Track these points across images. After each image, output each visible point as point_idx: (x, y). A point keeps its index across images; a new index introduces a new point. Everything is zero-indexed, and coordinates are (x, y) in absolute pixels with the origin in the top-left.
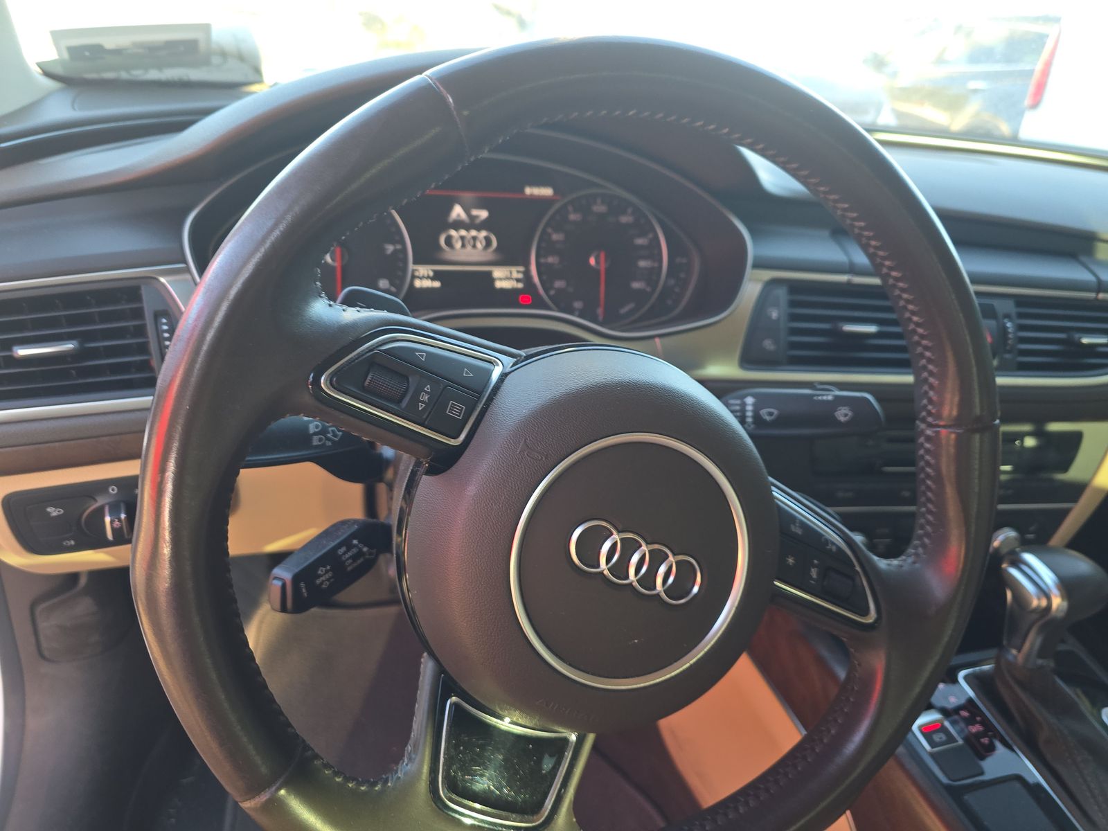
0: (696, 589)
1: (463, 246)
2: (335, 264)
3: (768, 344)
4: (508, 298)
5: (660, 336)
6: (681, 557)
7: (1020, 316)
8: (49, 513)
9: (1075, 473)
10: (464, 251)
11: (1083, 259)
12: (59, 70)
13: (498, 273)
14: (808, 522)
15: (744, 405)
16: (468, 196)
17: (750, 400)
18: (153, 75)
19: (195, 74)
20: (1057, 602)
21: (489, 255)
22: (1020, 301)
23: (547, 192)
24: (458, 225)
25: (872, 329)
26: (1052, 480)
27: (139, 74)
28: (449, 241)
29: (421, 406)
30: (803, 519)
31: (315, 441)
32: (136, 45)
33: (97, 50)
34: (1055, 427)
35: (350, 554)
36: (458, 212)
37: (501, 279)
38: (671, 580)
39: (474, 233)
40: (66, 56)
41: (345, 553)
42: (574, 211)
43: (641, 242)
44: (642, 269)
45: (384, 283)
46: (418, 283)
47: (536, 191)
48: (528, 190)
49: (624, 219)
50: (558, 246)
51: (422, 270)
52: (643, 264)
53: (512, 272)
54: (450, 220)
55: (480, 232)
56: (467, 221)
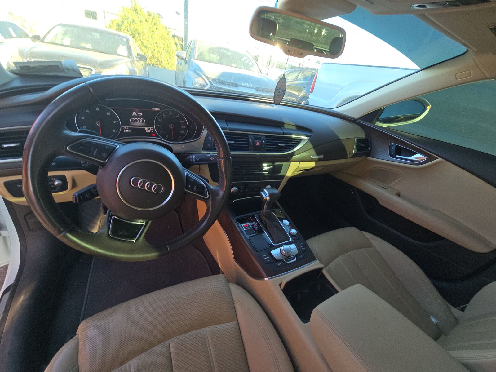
0: (162, 191)
1: (136, 122)
2: (99, 126)
3: (209, 145)
4: (150, 134)
5: (183, 143)
6: (157, 184)
7: (266, 140)
8: (18, 187)
9: (282, 173)
10: (136, 123)
11: (281, 128)
12: (18, 72)
13: (146, 128)
14: (194, 179)
15: (193, 157)
16: (137, 110)
17: (194, 156)
18: (47, 74)
19: (60, 74)
20: (268, 198)
21: (143, 124)
22: (266, 136)
23: (159, 109)
24: (135, 117)
25: (233, 142)
26: (277, 175)
27: (42, 73)
28: (132, 120)
29: (95, 154)
30: (194, 178)
31: (83, 165)
32: (39, 66)
33: (28, 67)
34: (277, 164)
35: (95, 190)
36: (134, 113)
37: (147, 130)
38: (155, 189)
39: (139, 119)
40: (19, 69)
41: (93, 190)
42: (164, 114)
43: (182, 122)
44: (182, 128)
45: (114, 131)
46: (124, 131)
47: (155, 109)
48: (153, 109)
49: (177, 116)
50: (161, 122)
51: (125, 127)
52: (182, 127)
53: (150, 128)
54: (132, 115)
55: (141, 119)
56: (137, 116)
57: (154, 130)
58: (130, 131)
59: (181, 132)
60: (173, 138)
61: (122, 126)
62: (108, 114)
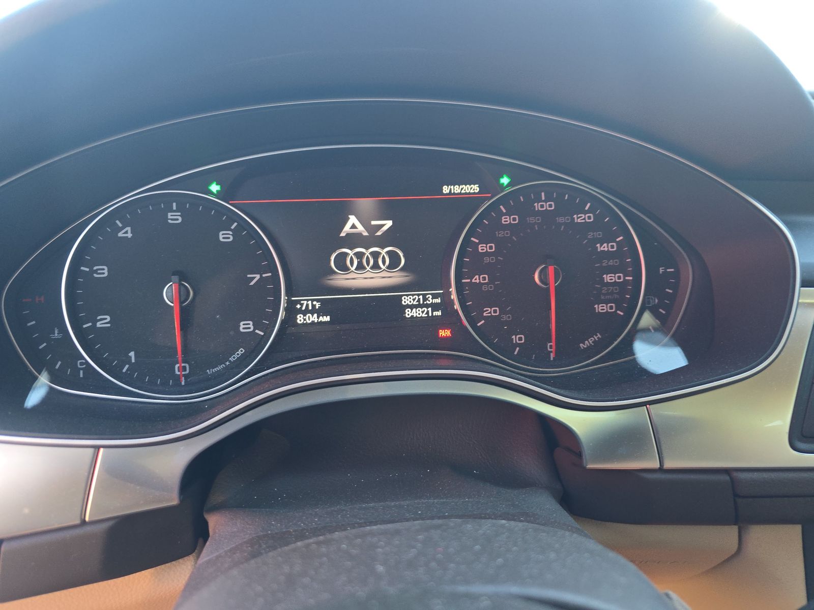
1: (360, 267)
2: (173, 304)
10: (360, 273)
13: (408, 299)
16: (366, 204)
21: (396, 278)
28: (341, 261)
36: (353, 224)
37: (412, 307)
39: (374, 249)
42: (509, 214)
43: (605, 247)
44: (608, 284)
45: (245, 326)
46: (300, 319)
47: (457, 189)
48: (446, 190)
49: (579, 219)
50: (487, 260)
51: (306, 302)
52: (608, 278)
53: (425, 299)
54: (343, 234)
55: (383, 248)
56: (366, 234)
57: (446, 305)
58: (327, 319)
59: (601, 308)
60: (551, 346)
61: (289, 293)
62: (226, 236)
